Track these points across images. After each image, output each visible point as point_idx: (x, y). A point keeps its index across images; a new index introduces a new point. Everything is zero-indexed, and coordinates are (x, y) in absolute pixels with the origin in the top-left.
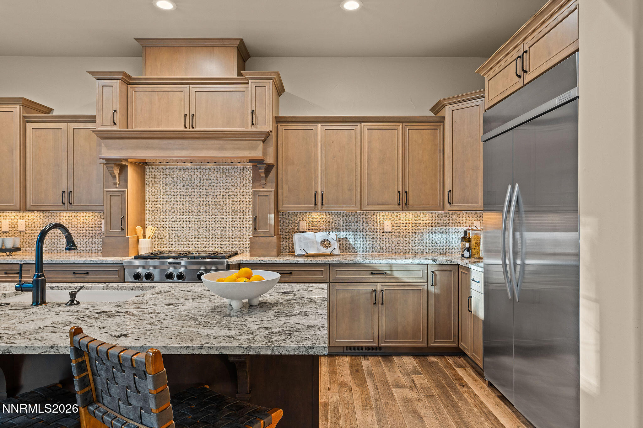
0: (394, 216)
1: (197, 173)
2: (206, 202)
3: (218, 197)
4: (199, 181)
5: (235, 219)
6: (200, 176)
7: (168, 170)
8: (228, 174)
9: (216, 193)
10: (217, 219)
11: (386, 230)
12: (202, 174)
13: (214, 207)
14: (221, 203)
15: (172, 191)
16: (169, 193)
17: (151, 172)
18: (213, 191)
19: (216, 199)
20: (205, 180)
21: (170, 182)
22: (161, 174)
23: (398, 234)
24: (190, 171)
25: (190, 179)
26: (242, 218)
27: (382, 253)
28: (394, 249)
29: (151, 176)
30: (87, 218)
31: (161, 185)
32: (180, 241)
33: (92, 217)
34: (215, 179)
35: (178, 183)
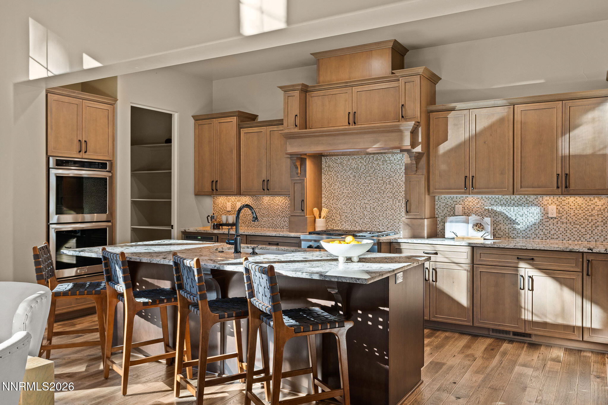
0: (560, 200)
1: (362, 161)
2: (370, 187)
3: (380, 182)
4: (364, 168)
6: (365, 164)
7: (340, 159)
8: (389, 162)
9: (379, 179)
10: (380, 203)
11: (550, 216)
12: (367, 163)
13: (377, 191)
14: (383, 188)
15: (342, 178)
16: (340, 179)
17: (326, 162)
18: (376, 177)
19: (378, 184)
20: (369, 168)
21: (341, 170)
22: (334, 164)
23: (565, 221)
24: (357, 160)
25: (357, 167)
27: (546, 240)
28: (561, 236)
29: (327, 165)
30: (280, 201)
31: (334, 173)
32: (349, 221)
33: (284, 200)
34: (377, 166)
35: (347, 171)
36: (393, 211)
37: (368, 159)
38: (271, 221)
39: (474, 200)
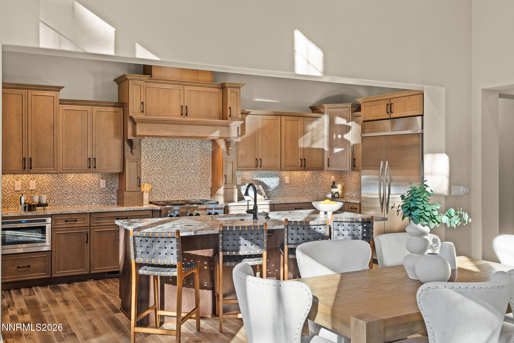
0: (290, 173)
1: (170, 144)
2: (177, 165)
3: (185, 161)
4: (172, 150)
5: (196, 177)
7: (150, 141)
8: (191, 145)
9: (184, 159)
11: (286, 183)
12: (174, 145)
13: (182, 169)
14: (187, 166)
15: (152, 157)
18: (182, 157)
19: (184, 163)
20: (176, 150)
21: (151, 150)
22: (145, 144)
23: (292, 185)
24: (165, 142)
25: (166, 148)
26: (201, 176)
27: (284, 197)
28: (291, 194)
30: (88, 178)
31: (145, 152)
32: (159, 193)
33: (92, 177)
34: (183, 149)
35: (157, 152)
36: (195, 183)
37: (175, 142)
38: (77, 198)
39: (248, 174)
